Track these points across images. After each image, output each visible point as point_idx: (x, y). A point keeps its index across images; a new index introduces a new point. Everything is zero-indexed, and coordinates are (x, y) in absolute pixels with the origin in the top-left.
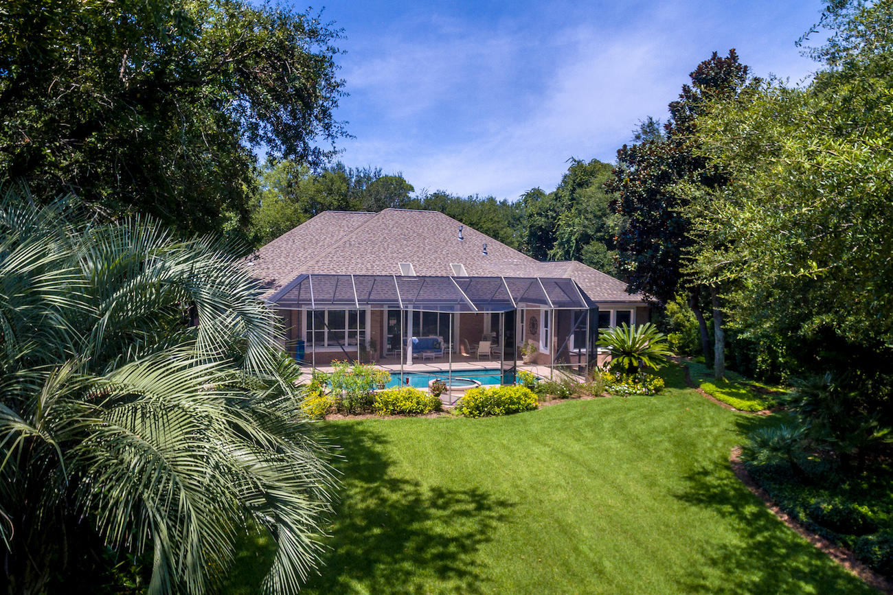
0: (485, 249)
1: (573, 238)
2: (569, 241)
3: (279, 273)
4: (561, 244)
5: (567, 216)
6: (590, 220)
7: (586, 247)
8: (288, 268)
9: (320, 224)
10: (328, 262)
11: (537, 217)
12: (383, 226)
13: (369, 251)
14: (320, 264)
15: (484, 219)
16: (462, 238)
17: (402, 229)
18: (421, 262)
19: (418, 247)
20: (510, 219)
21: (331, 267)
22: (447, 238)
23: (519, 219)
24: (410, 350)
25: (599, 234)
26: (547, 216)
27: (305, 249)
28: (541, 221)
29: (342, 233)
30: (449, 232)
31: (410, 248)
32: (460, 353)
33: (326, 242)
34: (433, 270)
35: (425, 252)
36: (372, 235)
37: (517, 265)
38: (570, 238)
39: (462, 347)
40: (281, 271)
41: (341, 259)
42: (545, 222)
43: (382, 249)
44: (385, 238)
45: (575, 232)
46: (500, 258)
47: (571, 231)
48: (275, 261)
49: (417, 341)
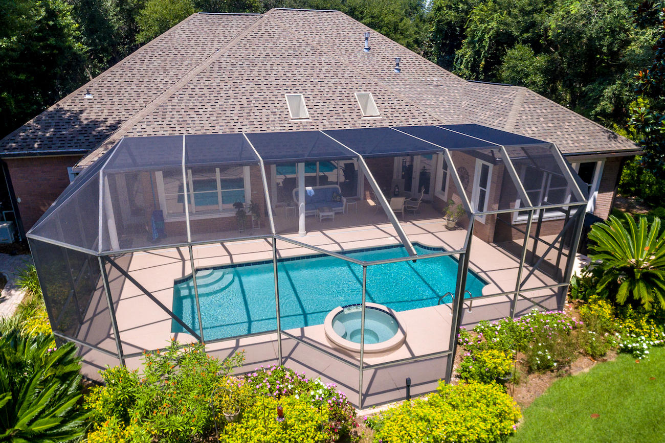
0: (398, 64)
1: (486, 36)
2: (481, 40)
3: (127, 110)
4: (472, 42)
5: (481, 10)
6: (515, 17)
7: (509, 52)
8: (141, 101)
9: (187, 32)
10: (186, 97)
11: (445, 10)
12: (266, 37)
13: (245, 77)
14: (175, 101)
15: (385, 12)
16: (369, 49)
17: (291, 40)
18: (316, 92)
19: (312, 68)
20: (408, 8)
21: (191, 106)
22: (350, 49)
23: (416, 8)
24: (302, 204)
25: (525, 35)
26: (457, 10)
27: (165, 70)
28: (451, 16)
29: (216, 45)
30: (352, 40)
31: (301, 70)
32: (365, 199)
33: (195, 58)
34: (333, 103)
35: (322, 76)
36: (250, 50)
37: (436, 86)
38: (483, 36)
39: (368, 193)
40: (130, 106)
41: (205, 91)
42: (455, 17)
43: (263, 73)
44: (268, 55)
45: (490, 29)
46: (416, 76)
47: (486, 27)
48: (123, 91)
49: (313, 193)
